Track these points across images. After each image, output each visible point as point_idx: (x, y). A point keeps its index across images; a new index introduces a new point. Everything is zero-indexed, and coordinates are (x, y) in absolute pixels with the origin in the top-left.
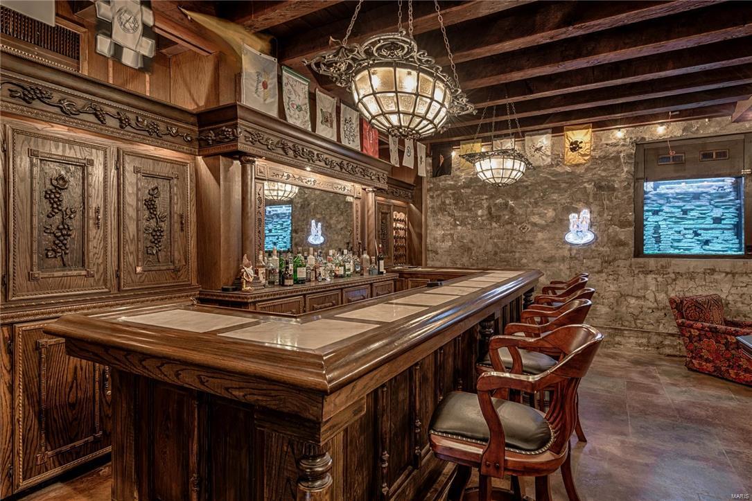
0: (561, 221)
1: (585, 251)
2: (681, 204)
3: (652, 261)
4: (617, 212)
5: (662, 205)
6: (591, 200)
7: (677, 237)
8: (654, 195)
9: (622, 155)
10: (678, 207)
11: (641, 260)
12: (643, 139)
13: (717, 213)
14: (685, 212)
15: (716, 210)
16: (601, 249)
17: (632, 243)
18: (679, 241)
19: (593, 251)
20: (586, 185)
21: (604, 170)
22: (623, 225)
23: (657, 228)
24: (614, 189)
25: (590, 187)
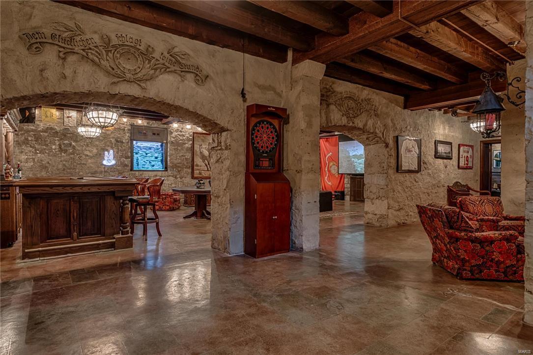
0: (100, 154)
1: (111, 168)
2: (145, 151)
3: (137, 173)
4: (124, 152)
5: (139, 151)
6: (114, 146)
7: (144, 163)
8: (136, 146)
9: (126, 129)
10: (144, 152)
11: (132, 172)
12: (134, 124)
13: (156, 155)
14: (147, 154)
15: (156, 154)
16: (118, 168)
17: (130, 165)
18: (145, 165)
19: (114, 168)
20: (111, 139)
21: (119, 134)
22: (126, 158)
23: (137, 160)
24: (122, 142)
25: (113, 140)
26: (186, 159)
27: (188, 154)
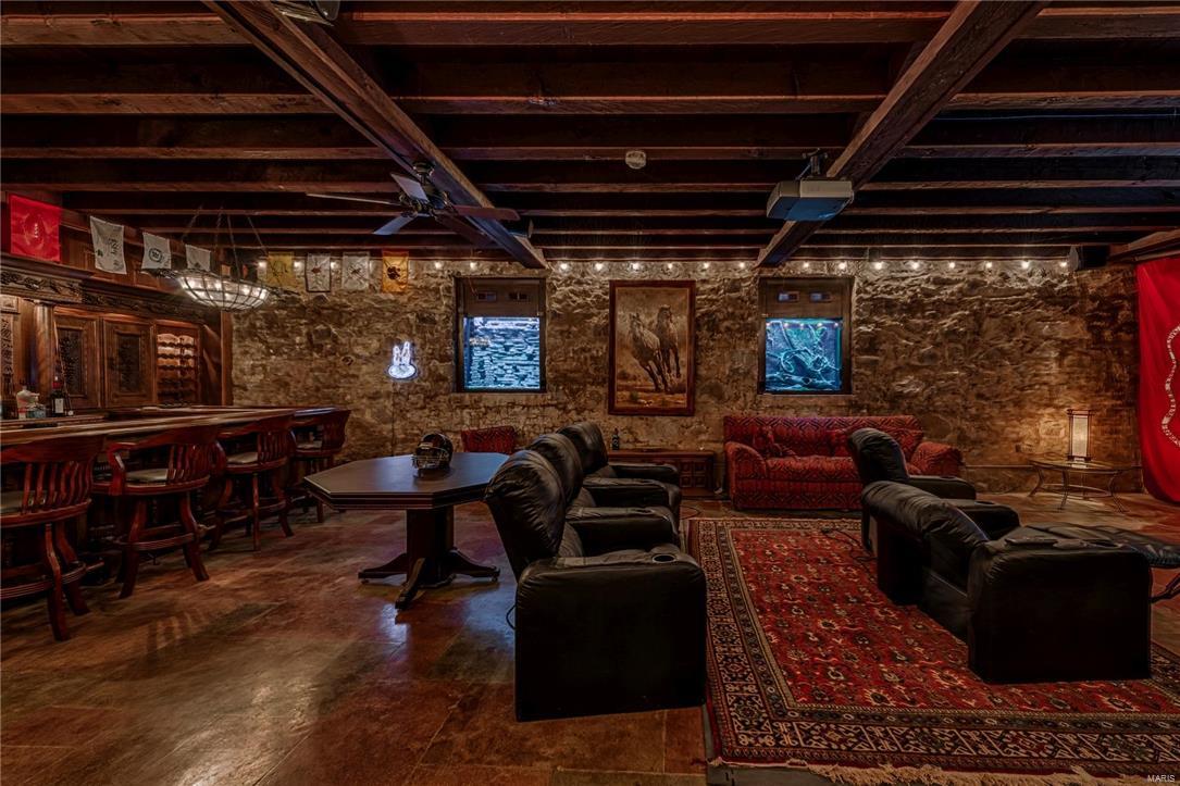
0: (386, 353)
1: (409, 386)
3: (470, 396)
4: (438, 346)
6: (414, 332)
9: (441, 287)
11: (461, 395)
12: (460, 273)
16: (424, 384)
17: (450, 377)
19: (416, 386)
20: (409, 315)
21: (426, 301)
22: (443, 359)
24: (435, 323)
25: (412, 317)
26: (592, 357)
27: (598, 344)
